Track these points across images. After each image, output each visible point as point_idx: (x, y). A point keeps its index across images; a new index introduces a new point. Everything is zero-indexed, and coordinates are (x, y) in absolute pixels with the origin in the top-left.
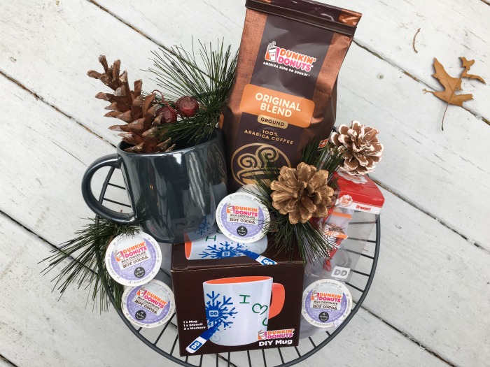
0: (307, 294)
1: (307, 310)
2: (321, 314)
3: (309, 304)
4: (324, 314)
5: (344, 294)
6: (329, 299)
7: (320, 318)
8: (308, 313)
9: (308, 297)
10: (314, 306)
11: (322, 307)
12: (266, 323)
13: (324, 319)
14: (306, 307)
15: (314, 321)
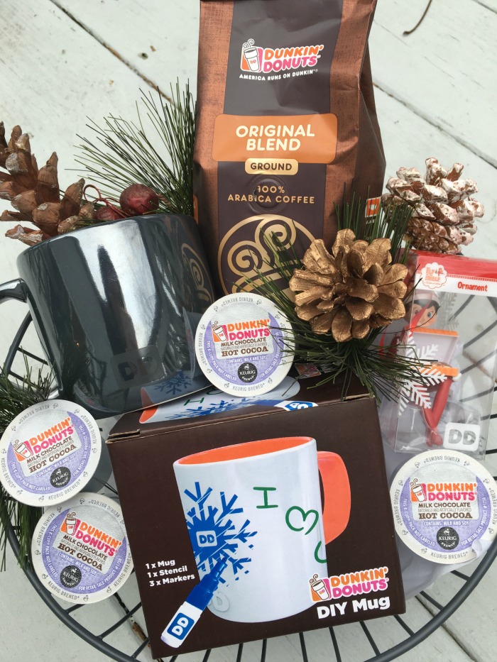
0: (401, 488)
2: (440, 533)
3: (409, 510)
4: (447, 532)
5: (478, 480)
6: (449, 496)
7: (439, 542)
9: (404, 496)
10: (422, 516)
11: (438, 517)
12: (323, 555)
13: (450, 542)
14: (405, 520)
15: (430, 551)
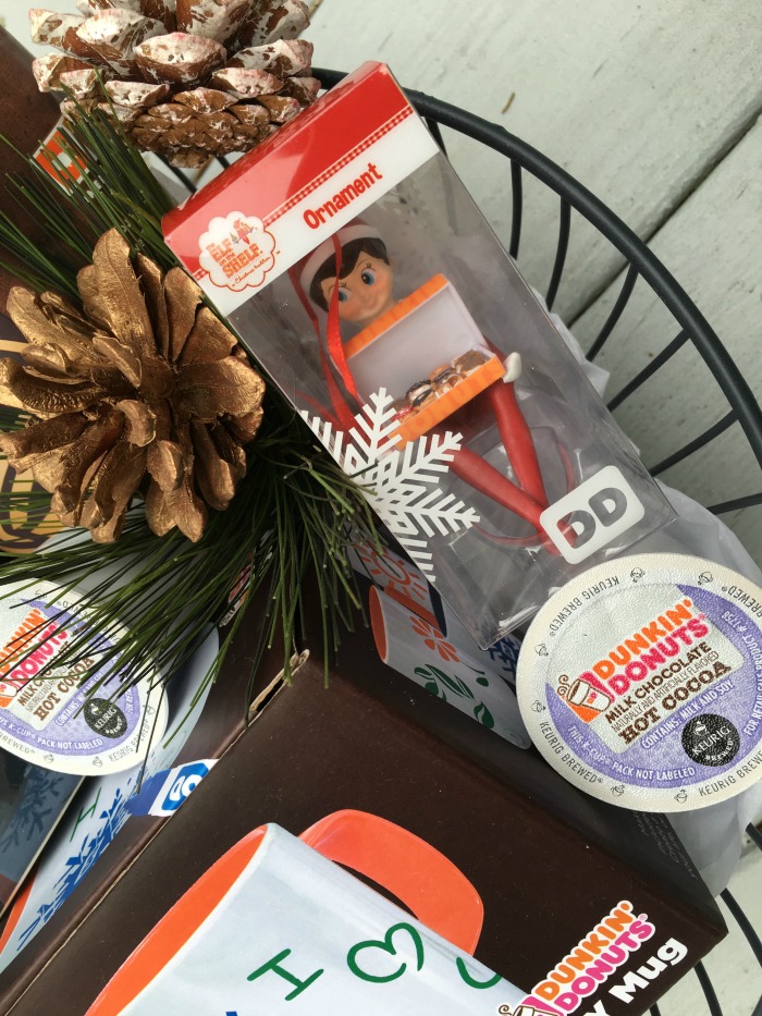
1: (613, 774)
2: (688, 739)
3: (597, 743)
4: (700, 728)
5: (686, 590)
7: (700, 759)
8: (634, 781)
10: (628, 735)
11: (663, 713)
12: (483, 973)
14: (600, 767)
15: (692, 789)
